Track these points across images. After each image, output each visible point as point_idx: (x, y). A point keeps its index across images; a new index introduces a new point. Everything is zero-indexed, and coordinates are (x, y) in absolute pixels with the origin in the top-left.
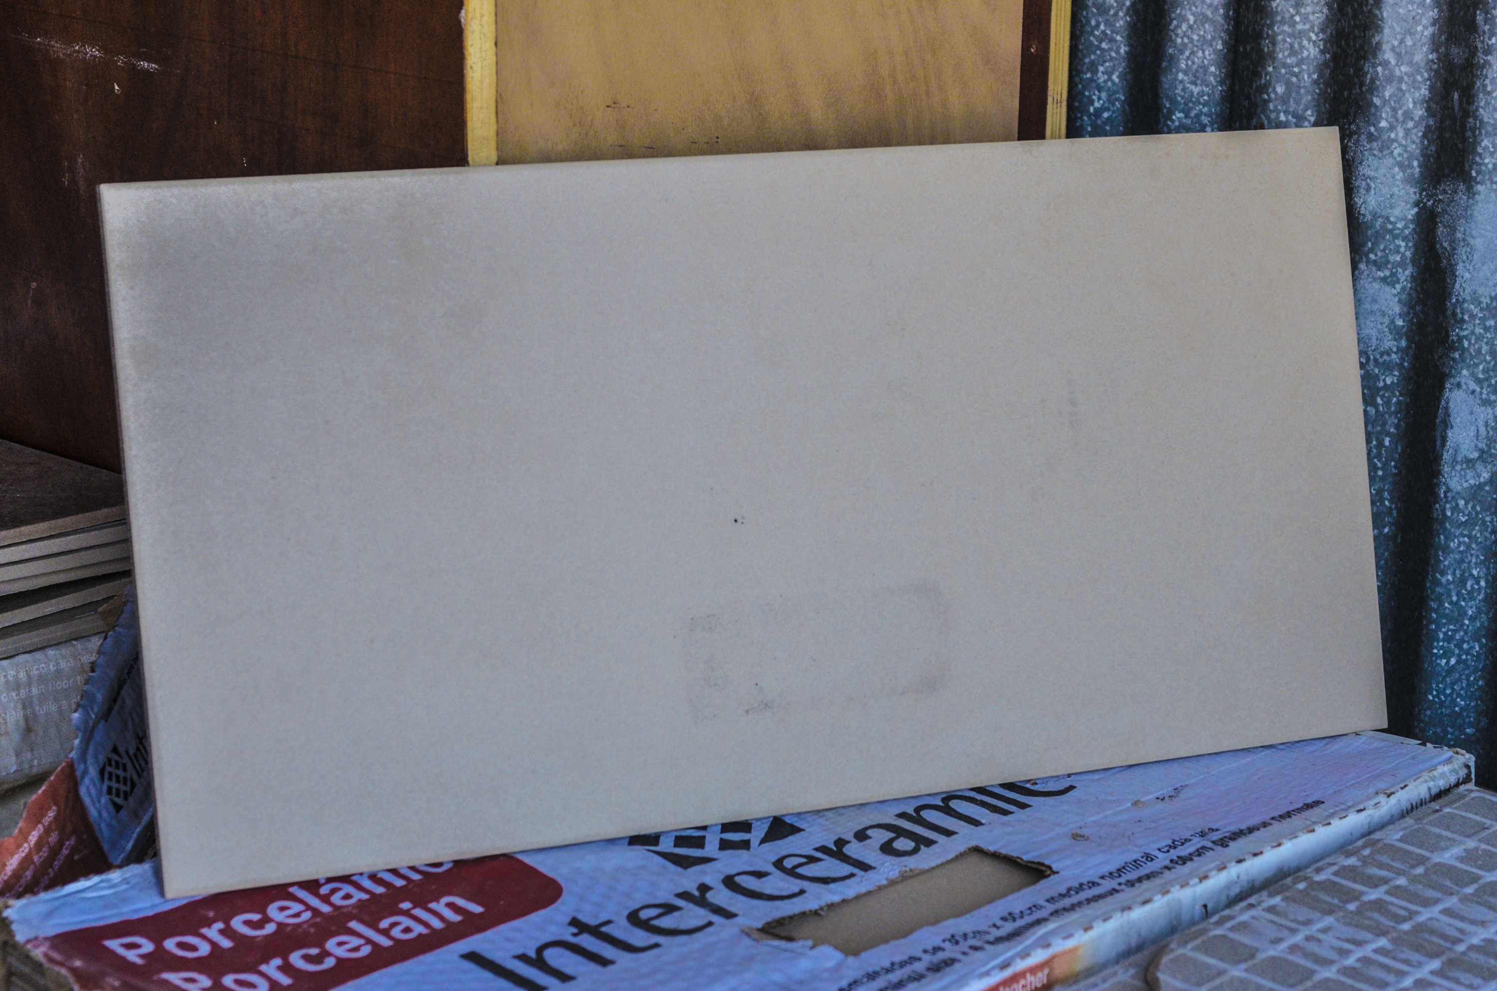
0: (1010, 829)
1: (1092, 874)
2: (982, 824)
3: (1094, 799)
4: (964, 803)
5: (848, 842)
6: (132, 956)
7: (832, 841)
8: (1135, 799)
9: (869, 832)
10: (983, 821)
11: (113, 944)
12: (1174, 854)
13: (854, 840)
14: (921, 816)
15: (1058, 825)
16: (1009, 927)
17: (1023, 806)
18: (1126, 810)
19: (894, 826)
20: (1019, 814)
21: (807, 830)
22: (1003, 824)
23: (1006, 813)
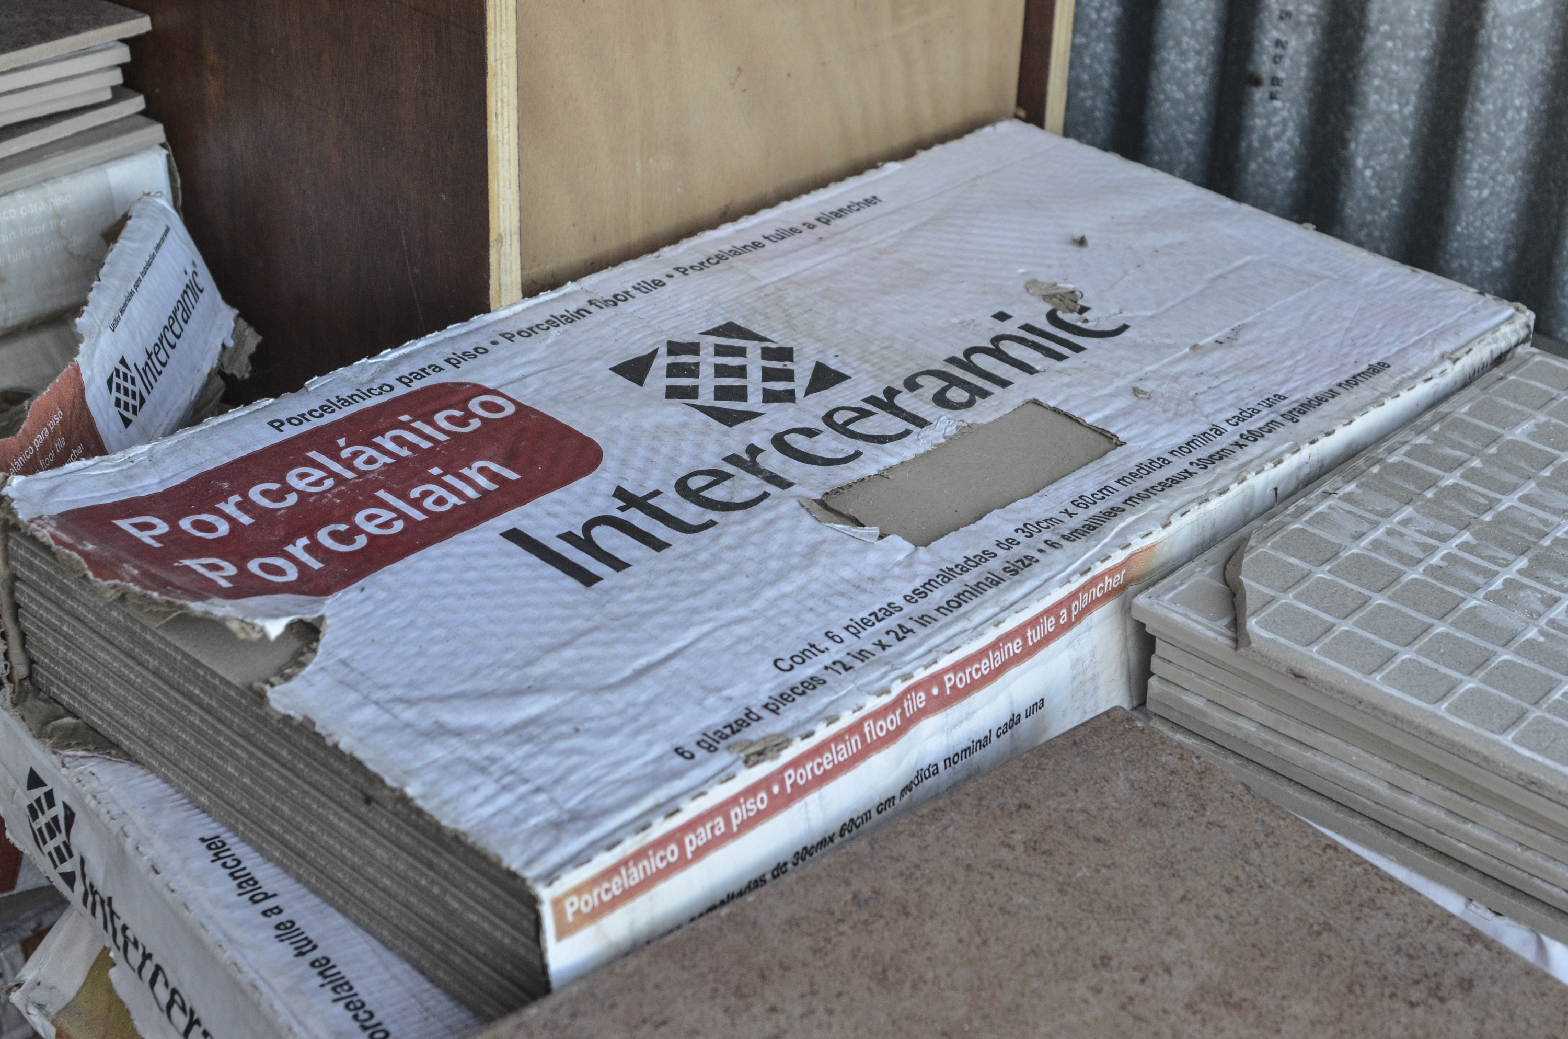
0: (1066, 379)
1: (1160, 448)
2: (1037, 372)
3: (1149, 342)
4: (1016, 345)
5: (899, 392)
6: (146, 537)
7: (882, 390)
8: (1193, 343)
9: (919, 380)
10: (1038, 368)
11: (124, 524)
12: (1244, 427)
13: (905, 390)
14: (971, 362)
15: (1117, 375)
16: (1082, 516)
17: (1078, 349)
18: (1183, 358)
19: (944, 373)
20: (1074, 360)
21: (854, 377)
22: (1060, 372)
23: (1060, 357)
